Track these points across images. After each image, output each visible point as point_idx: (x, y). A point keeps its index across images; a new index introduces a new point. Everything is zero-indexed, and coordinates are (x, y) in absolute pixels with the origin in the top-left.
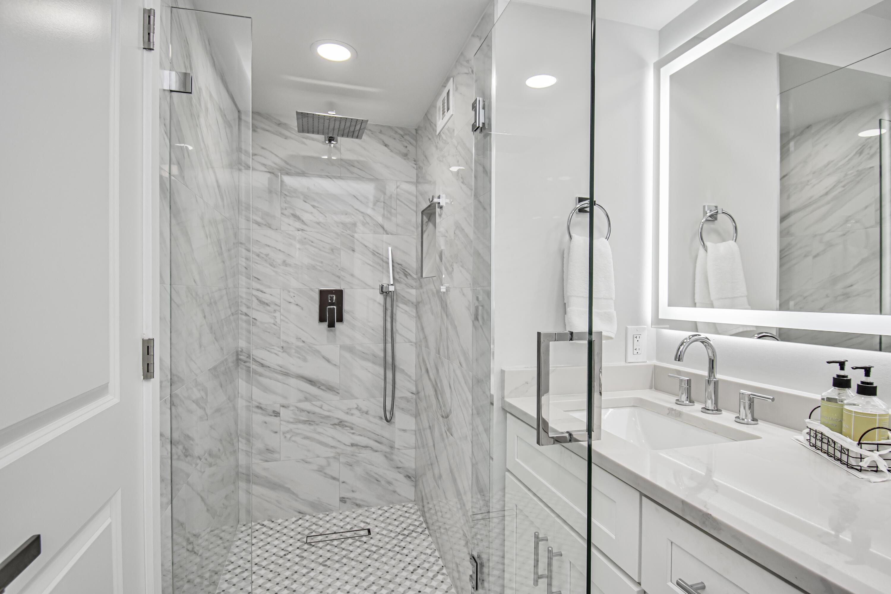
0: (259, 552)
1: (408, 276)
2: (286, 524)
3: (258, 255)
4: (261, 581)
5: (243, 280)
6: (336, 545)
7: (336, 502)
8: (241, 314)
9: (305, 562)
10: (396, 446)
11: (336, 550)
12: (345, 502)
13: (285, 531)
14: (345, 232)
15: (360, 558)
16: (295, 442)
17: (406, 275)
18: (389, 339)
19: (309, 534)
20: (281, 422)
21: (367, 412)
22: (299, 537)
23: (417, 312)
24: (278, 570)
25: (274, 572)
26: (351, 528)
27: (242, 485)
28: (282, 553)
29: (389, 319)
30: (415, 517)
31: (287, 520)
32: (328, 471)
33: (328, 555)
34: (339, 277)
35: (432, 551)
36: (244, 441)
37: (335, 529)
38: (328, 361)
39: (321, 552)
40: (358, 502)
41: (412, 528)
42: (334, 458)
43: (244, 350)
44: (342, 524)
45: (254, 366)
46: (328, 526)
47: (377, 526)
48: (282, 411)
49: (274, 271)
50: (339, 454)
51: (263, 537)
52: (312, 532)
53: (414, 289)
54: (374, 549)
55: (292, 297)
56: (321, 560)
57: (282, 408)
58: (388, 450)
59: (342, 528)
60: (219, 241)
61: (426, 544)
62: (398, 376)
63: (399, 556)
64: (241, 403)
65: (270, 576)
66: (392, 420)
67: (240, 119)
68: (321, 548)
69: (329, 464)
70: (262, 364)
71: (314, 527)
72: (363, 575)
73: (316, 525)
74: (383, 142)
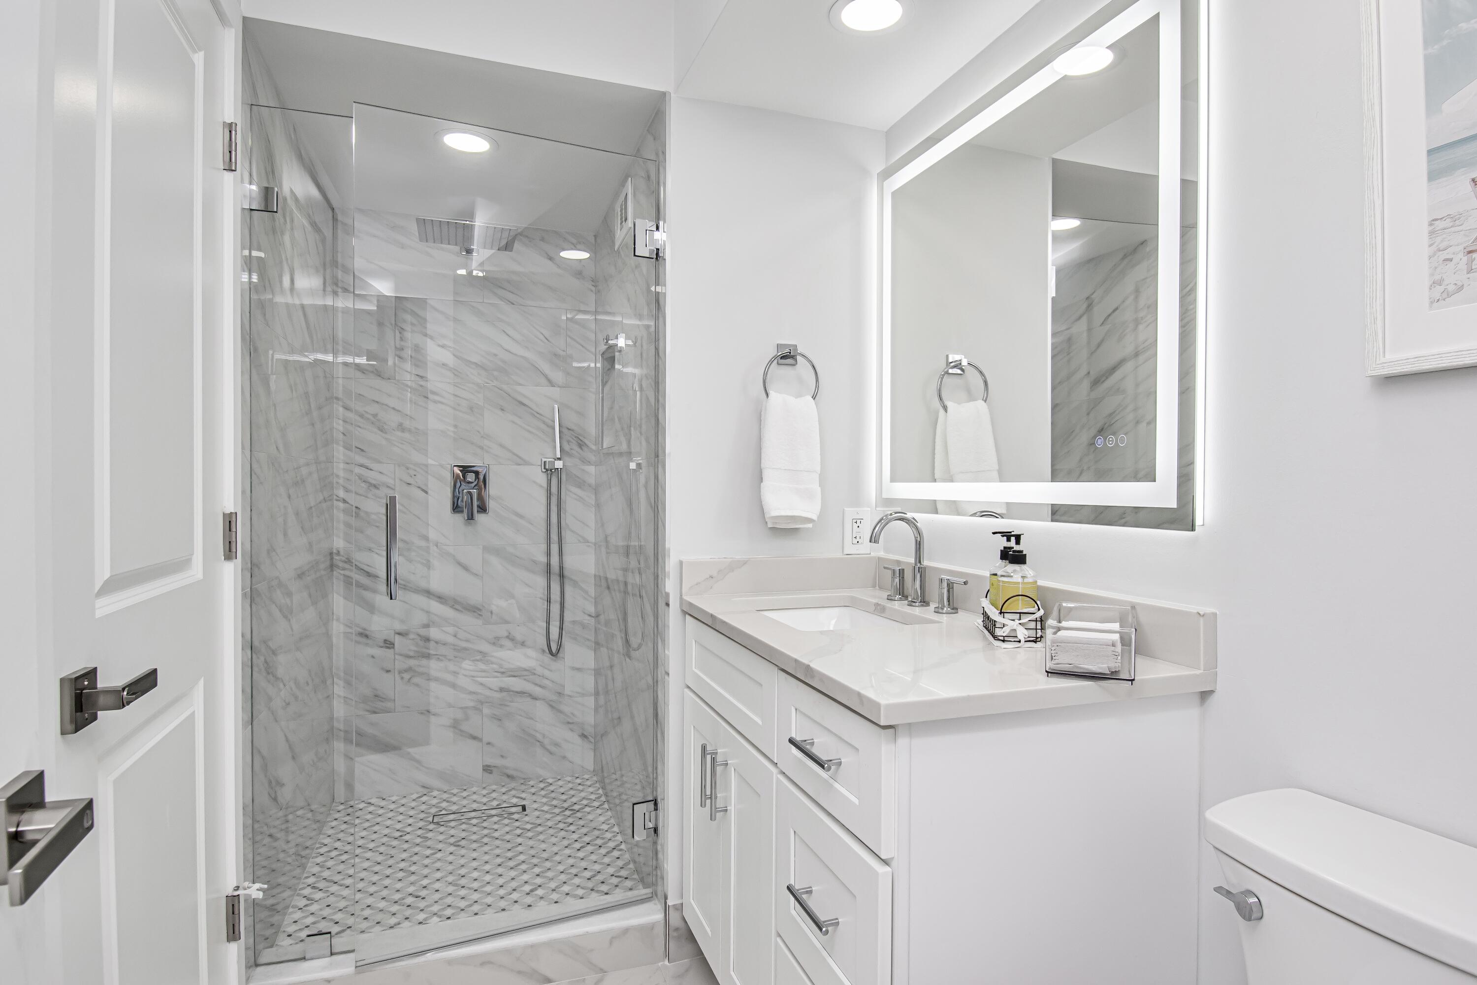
0: (364, 834)
1: (583, 447)
2: (403, 801)
3: (361, 416)
4: (366, 864)
5: (339, 452)
6: (475, 824)
7: (479, 773)
8: (337, 500)
9: (429, 843)
10: (567, 691)
11: (475, 829)
12: (491, 772)
13: (402, 810)
14: (490, 382)
15: (508, 837)
16: (417, 685)
17: (581, 445)
18: (554, 537)
19: (436, 812)
20: (396, 656)
21: (523, 642)
22: (422, 816)
23: (596, 499)
24: (391, 853)
25: (386, 855)
26: (498, 805)
27: (339, 746)
28: (398, 834)
29: (554, 508)
30: (591, 789)
31: (405, 797)
32: (465, 727)
33: (464, 835)
34: (482, 448)
35: (609, 826)
36: (341, 683)
37: (475, 806)
38: (466, 568)
39: (452, 832)
40: (510, 772)
41: (585, 802)
42: (475, 708)
43: (342, 553)
44: (485, 800)
45: (356, 576)
46: (465, 802)
47: (535, 802)
48: (398, 640)
49: (386, 439)
50: (482, 703)
51: (369, 817)
52: (441, 811)
53: (593, 465)
54: (529, 826)
55: (411, 476)
56: (452, 840)
57: (397, 637)
58: (554, 697)
59: (485, 804)
60: (306, 394)
61: (602, 819)
62: (568, 589)
63: (563, 833)
64: (337, 628)
65: (380, 858)
66: (560, 655)
67: (335, 219)
68: (453, 828)
69: (467, 718)
70: (368, 572)
71: (444, 805)
72: (510, 854)
73: (448, 802)
74: (546, 253)
